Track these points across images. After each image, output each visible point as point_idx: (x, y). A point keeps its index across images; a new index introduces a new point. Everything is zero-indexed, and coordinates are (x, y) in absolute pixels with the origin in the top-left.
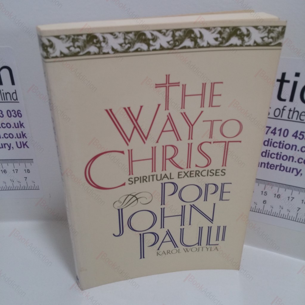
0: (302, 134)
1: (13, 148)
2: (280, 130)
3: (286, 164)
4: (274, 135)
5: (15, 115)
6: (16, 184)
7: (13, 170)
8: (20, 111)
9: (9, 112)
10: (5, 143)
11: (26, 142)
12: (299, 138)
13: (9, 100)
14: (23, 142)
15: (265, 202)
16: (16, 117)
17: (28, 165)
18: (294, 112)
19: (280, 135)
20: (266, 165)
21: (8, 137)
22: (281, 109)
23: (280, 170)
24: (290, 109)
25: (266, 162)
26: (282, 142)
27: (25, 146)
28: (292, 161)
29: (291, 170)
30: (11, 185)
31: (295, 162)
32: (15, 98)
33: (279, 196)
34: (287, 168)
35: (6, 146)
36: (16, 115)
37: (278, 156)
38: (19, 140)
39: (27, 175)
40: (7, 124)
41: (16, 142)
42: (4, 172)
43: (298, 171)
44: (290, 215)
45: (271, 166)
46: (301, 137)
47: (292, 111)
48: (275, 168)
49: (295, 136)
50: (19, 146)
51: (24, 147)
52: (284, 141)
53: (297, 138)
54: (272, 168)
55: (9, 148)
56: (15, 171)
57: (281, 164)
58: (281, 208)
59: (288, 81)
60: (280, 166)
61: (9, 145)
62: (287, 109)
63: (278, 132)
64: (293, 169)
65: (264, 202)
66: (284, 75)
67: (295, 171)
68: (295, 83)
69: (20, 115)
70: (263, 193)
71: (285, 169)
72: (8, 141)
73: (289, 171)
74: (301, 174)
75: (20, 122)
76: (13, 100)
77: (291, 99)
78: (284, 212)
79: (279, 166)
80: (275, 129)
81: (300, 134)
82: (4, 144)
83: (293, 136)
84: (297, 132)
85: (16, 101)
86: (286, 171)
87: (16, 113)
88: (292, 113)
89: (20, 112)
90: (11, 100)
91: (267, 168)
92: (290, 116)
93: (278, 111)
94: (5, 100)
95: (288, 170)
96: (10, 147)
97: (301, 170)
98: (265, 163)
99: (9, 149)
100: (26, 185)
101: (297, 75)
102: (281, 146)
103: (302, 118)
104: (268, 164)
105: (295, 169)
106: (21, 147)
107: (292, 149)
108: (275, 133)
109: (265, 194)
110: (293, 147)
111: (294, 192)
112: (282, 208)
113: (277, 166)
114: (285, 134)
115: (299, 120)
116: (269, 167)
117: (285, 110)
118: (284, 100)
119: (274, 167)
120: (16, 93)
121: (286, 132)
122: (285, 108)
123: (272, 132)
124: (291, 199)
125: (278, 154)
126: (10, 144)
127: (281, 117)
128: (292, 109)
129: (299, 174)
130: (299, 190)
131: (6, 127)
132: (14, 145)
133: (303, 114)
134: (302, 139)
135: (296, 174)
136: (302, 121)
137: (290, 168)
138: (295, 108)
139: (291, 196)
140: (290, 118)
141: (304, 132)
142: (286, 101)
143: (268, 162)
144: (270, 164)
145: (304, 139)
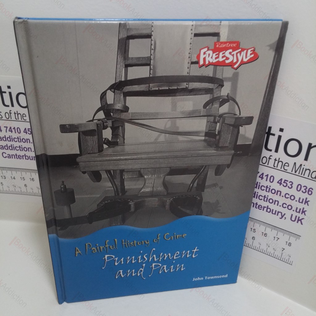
0: (286, 182)
2: (267, 176)
3: (272, 206)
4: (262, 179)
12: (283, 185)
18: (279, 162)
19: (266, 180)
20: (255, 205)
22: (268, 157)
23: (267, 211)
24: (276, 158)
28: (278, 205)
29: (277, 213)
31: (280, 206)
33: (266, 235)
34: (273, 210)
43: (283, 214)
45: (259, 207)
46: (285, 184)
47: (277, 160)
48: (262, 209)
49: (280, 182)
52: (270, 186)
53: (282, 185)
57: (268, 206)
58: (268, 246)
59: (274, 135)
62: (273, 158)
63: (265, 178)
64: (278, 212)
65: (253, 238)
66: (270, 128)
68: (280, 137)
70: (253, 230)
71: (271, 211)
77: (277, 151)
78: (270, 250)
79: (266, 207)
80: (263, 174)
81: (284, 182)
83: (278, 182)
84: (281, 180)
86: (272, 213)
88: (277, 162)
91: (256, 208)
92: (276, 165)
93: (264, 159)
95: (274, 212)
97: (285, 214)
101: (281, 130)
102: (268, 190)
103: (286, 168)
105: (280, 212)
107: (277, 194)
109: (254, 231)
110: (277, 192)
111: (279, 232)
113: (264, 207)
114: (271, 180)
115: (282, 169)
116: (257, 207)
117: (271, 159)
118: (271, 150)
119: (262, 207)
121: (272, 178)
122: (271, 157)
123: (260, 177)
124: (276, 239)
125: (265, 197)
127: (268, 164)
128: (277, 159)
129: (284, 218)
130: (284, 232)
133: (287, 165)
134: (285, 186)
135: (281, 217)
136: (285, 171)
137: (276, 211)
138: (279, 158)
139: (276, 237)
140: (275, 167)
141: (287, 181)
142: (272, 151)
143: (257, 203)
144: (258, 205)
145: (287, 187)
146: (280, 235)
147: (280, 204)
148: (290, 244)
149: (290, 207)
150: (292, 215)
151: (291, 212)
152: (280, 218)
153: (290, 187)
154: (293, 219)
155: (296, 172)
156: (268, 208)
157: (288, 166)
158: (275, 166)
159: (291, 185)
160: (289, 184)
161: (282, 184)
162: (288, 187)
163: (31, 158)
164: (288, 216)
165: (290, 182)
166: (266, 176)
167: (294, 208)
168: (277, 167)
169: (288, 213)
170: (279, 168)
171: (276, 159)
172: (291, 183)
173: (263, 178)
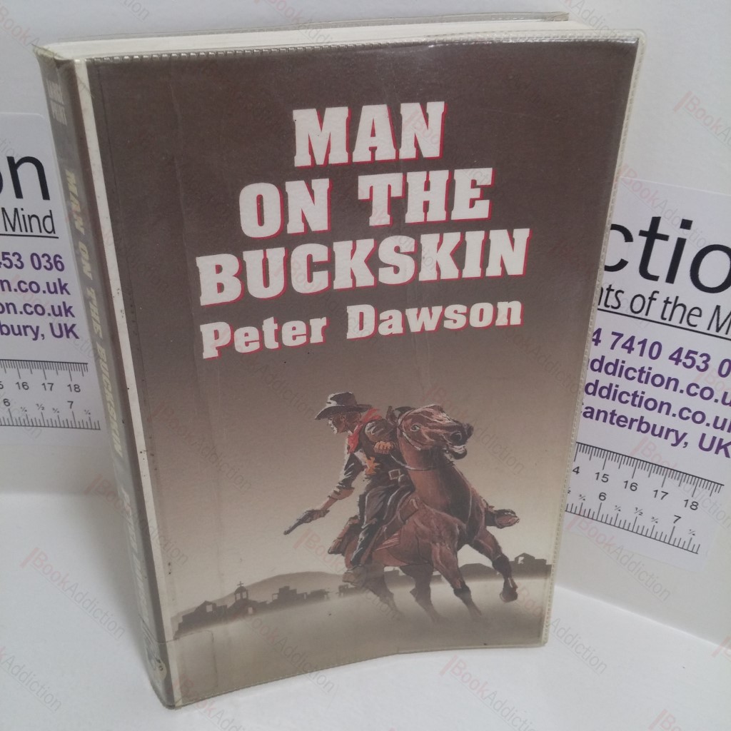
0: (691, 355)
1: (43, 335)
2: (644, 342)
3: (653, 417)
4: (629, 352)
5: (48, 266)
6: (49, 415)
7: (44, 384)
8: (60, 258)
9: (35, 257)
10: (25, 325)
11: (73, 326)
12: (685, 364)
13: (36, 232)
14: (65, 325)
15: (602, 496)
16: (50, 269)
17: (76, 375)
18: (675, 307)
19: (641, 354)
20: (609, 416)
21: (32, 313)
22: (647, 296)
23: (639, 429)
24: (668, 298)
25: (609, 411)
26: (646, 369)
27: (71, 334)
28: (667, 413)
29: (664, 433)
30: (39, 417)
31: (674, 415)
32: (49, 228)
33: (634, 487)
34: (655, 426)
35: (28, 330)
36: (51, 264)
37: (637, 399)
38: (56, 321)
39: (73, 396)
40: (31, 283)
41: (51, 324)
42: (23, 386)
43: (680, 436)
44: (658, 529)
45: (618, 420)
46: (689, 362)
47: (670, 303)
48: (628, 425)
49: (676, 358)
50: (57, 332)
51: (68, 337)
52: (650, 369)
53: (680, 364)
54: (621, 423)
55: (34, 337)
56: (48, 387)
58: (639, 513)
59: (665, 238)
60: (638, 422)
61: (35, 330)
62: (660, 298)
63: (637, 348)
64: (669, 431)
65: (600, 496)
66: (656, 221)
67: (672, 435)
68: (681, 243)
69: (59, 266)
70: (601, 477)
71: (651, 429)
72: (34, 320)
73: (660, 435)
74: (686, 444)
75: (59, 280)
76: (44, 233)
77: (671, 278)
78: (645, 522)
79: (636, 420)
80: (632, 339)
81: (687, 357)
82: (25, 327)
83: (671, 358)
84: (680, 350)
85: (52, 235)
86: (653, 433)
87: (52, 261)
88: (670, 307)
89: (60, 260)
90: (41, 231)
91: (611, 422)
92: (667, 315)
93: (638, 302)
94: (27, 231)
95: (657, 432)
96: (36, 334)
97: (685, 434)
98: (606, 413)
99: (35, 339)
100: (70, 418)
101: (686, 224)
102: (644, 378)
103: (693, 320)
104: (613, 414)
105: (673, 430)
106: (61, 336)
107: (667, 387)
108: (630, 349)
109: (605, 480)
110: (669, 382)
111: (668, 479)
112: (641, 514)
113: (633, 420)
114: (654, 354)
115: (685, 324)
116: (614, 421)
117: (655, 299)
118: (655, 278)
119: (626, 421)
120: (51, 217)
121: (656, 347)
122: (656, 296)
123: (624, 346)
124: (660, 494)
125: (635, 395)
126: (38, 327)
127: (647, 314)
128: (672, 300)
129: (682, 444)
130: (680, 478)
131: (29, 290)
132: (45, 330)
133: (696, 312)
134: (690, 367)
135: (674, 442)
136: (692, 328)
137: (662, 428)
138: (677, 298)
139: (660, 490)
140: (665, 319)
141: (696, 353)
142: (659, 279)
143: (614, 411)
144: (618, 416)
145: (695, 367)
146: (671, 484)
147: (675, 410)
148: (695, 504)
149: (699, 417)
150: (704, 435)
151: (702, 428)
152: (673, 445)
153: (702, 366)
154: (706, 444)
155: (718, 330)
156: (641, 422)
157: (700, 316)
158: (665, 317)
159: (704, 362)
160: (699, 361)
161: (681, 361)
162: (698, 367)
163: (17, 332)
164: (693, 439)
165: (702, 356)
166: (639, 343)
167: (710, 419)
168: (670, 320)
169: (693, 431)
170: (675, 321)
171: (670, 300)
172: (705, 358)
173: (633, 349)
